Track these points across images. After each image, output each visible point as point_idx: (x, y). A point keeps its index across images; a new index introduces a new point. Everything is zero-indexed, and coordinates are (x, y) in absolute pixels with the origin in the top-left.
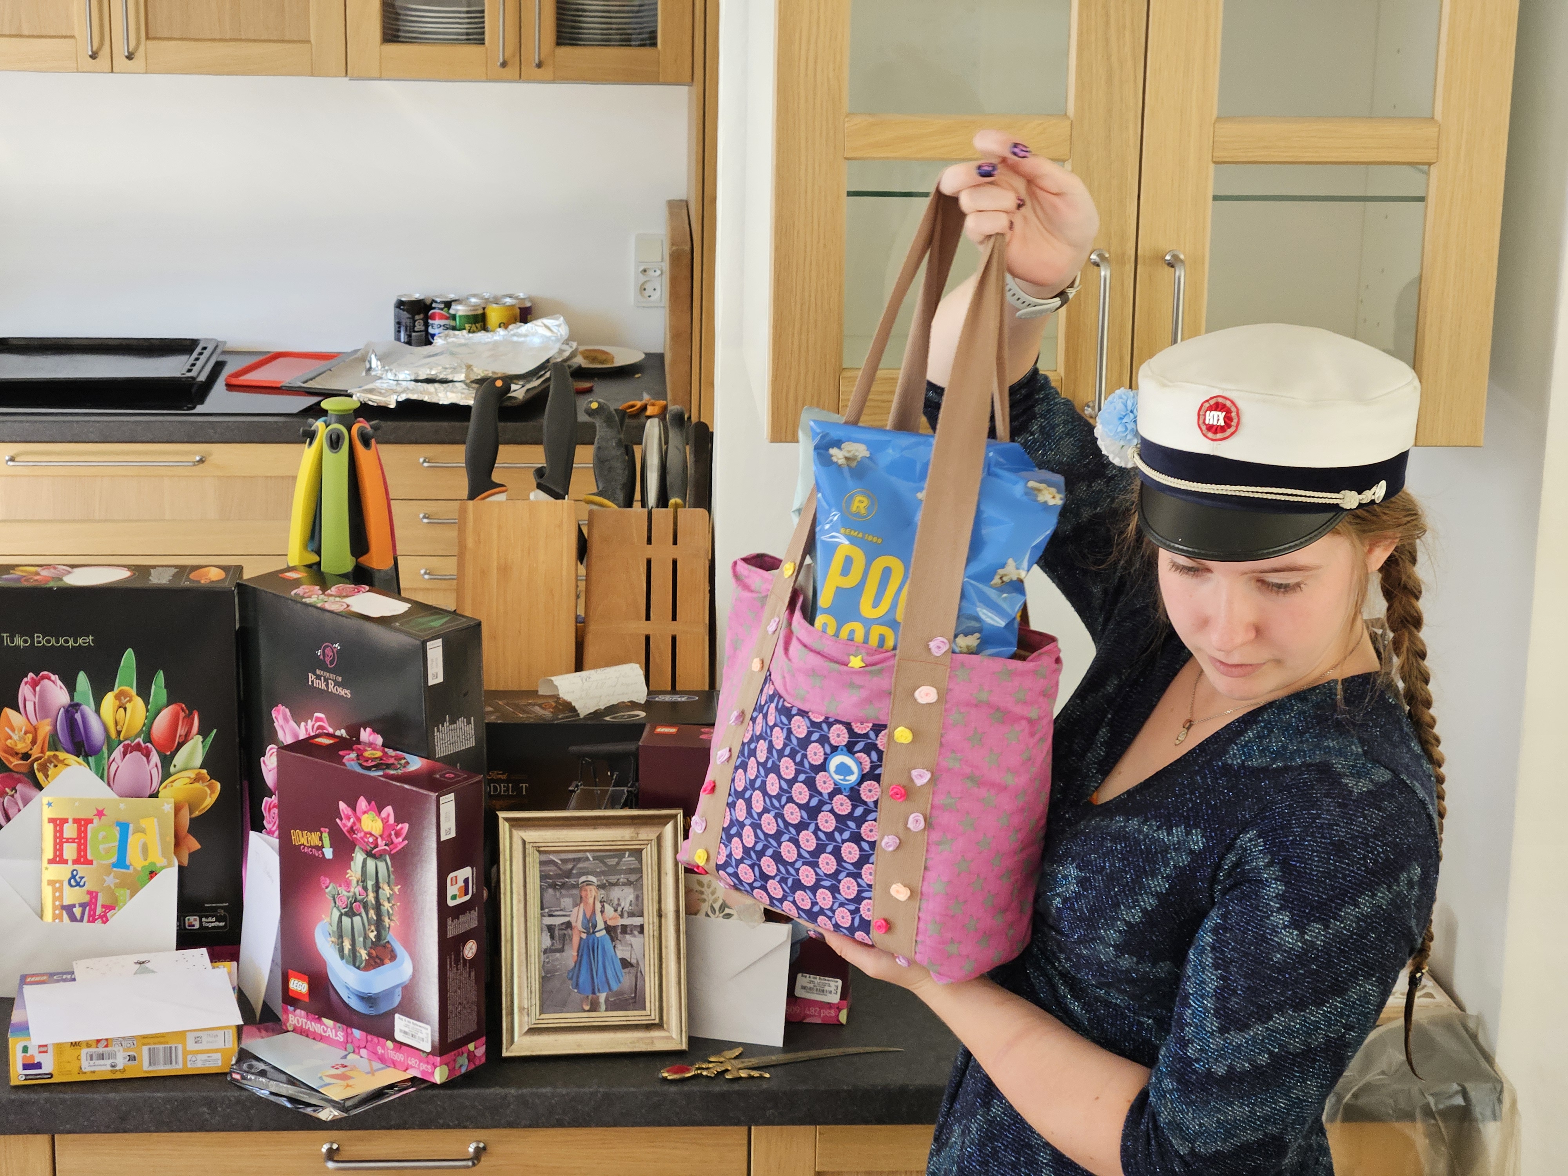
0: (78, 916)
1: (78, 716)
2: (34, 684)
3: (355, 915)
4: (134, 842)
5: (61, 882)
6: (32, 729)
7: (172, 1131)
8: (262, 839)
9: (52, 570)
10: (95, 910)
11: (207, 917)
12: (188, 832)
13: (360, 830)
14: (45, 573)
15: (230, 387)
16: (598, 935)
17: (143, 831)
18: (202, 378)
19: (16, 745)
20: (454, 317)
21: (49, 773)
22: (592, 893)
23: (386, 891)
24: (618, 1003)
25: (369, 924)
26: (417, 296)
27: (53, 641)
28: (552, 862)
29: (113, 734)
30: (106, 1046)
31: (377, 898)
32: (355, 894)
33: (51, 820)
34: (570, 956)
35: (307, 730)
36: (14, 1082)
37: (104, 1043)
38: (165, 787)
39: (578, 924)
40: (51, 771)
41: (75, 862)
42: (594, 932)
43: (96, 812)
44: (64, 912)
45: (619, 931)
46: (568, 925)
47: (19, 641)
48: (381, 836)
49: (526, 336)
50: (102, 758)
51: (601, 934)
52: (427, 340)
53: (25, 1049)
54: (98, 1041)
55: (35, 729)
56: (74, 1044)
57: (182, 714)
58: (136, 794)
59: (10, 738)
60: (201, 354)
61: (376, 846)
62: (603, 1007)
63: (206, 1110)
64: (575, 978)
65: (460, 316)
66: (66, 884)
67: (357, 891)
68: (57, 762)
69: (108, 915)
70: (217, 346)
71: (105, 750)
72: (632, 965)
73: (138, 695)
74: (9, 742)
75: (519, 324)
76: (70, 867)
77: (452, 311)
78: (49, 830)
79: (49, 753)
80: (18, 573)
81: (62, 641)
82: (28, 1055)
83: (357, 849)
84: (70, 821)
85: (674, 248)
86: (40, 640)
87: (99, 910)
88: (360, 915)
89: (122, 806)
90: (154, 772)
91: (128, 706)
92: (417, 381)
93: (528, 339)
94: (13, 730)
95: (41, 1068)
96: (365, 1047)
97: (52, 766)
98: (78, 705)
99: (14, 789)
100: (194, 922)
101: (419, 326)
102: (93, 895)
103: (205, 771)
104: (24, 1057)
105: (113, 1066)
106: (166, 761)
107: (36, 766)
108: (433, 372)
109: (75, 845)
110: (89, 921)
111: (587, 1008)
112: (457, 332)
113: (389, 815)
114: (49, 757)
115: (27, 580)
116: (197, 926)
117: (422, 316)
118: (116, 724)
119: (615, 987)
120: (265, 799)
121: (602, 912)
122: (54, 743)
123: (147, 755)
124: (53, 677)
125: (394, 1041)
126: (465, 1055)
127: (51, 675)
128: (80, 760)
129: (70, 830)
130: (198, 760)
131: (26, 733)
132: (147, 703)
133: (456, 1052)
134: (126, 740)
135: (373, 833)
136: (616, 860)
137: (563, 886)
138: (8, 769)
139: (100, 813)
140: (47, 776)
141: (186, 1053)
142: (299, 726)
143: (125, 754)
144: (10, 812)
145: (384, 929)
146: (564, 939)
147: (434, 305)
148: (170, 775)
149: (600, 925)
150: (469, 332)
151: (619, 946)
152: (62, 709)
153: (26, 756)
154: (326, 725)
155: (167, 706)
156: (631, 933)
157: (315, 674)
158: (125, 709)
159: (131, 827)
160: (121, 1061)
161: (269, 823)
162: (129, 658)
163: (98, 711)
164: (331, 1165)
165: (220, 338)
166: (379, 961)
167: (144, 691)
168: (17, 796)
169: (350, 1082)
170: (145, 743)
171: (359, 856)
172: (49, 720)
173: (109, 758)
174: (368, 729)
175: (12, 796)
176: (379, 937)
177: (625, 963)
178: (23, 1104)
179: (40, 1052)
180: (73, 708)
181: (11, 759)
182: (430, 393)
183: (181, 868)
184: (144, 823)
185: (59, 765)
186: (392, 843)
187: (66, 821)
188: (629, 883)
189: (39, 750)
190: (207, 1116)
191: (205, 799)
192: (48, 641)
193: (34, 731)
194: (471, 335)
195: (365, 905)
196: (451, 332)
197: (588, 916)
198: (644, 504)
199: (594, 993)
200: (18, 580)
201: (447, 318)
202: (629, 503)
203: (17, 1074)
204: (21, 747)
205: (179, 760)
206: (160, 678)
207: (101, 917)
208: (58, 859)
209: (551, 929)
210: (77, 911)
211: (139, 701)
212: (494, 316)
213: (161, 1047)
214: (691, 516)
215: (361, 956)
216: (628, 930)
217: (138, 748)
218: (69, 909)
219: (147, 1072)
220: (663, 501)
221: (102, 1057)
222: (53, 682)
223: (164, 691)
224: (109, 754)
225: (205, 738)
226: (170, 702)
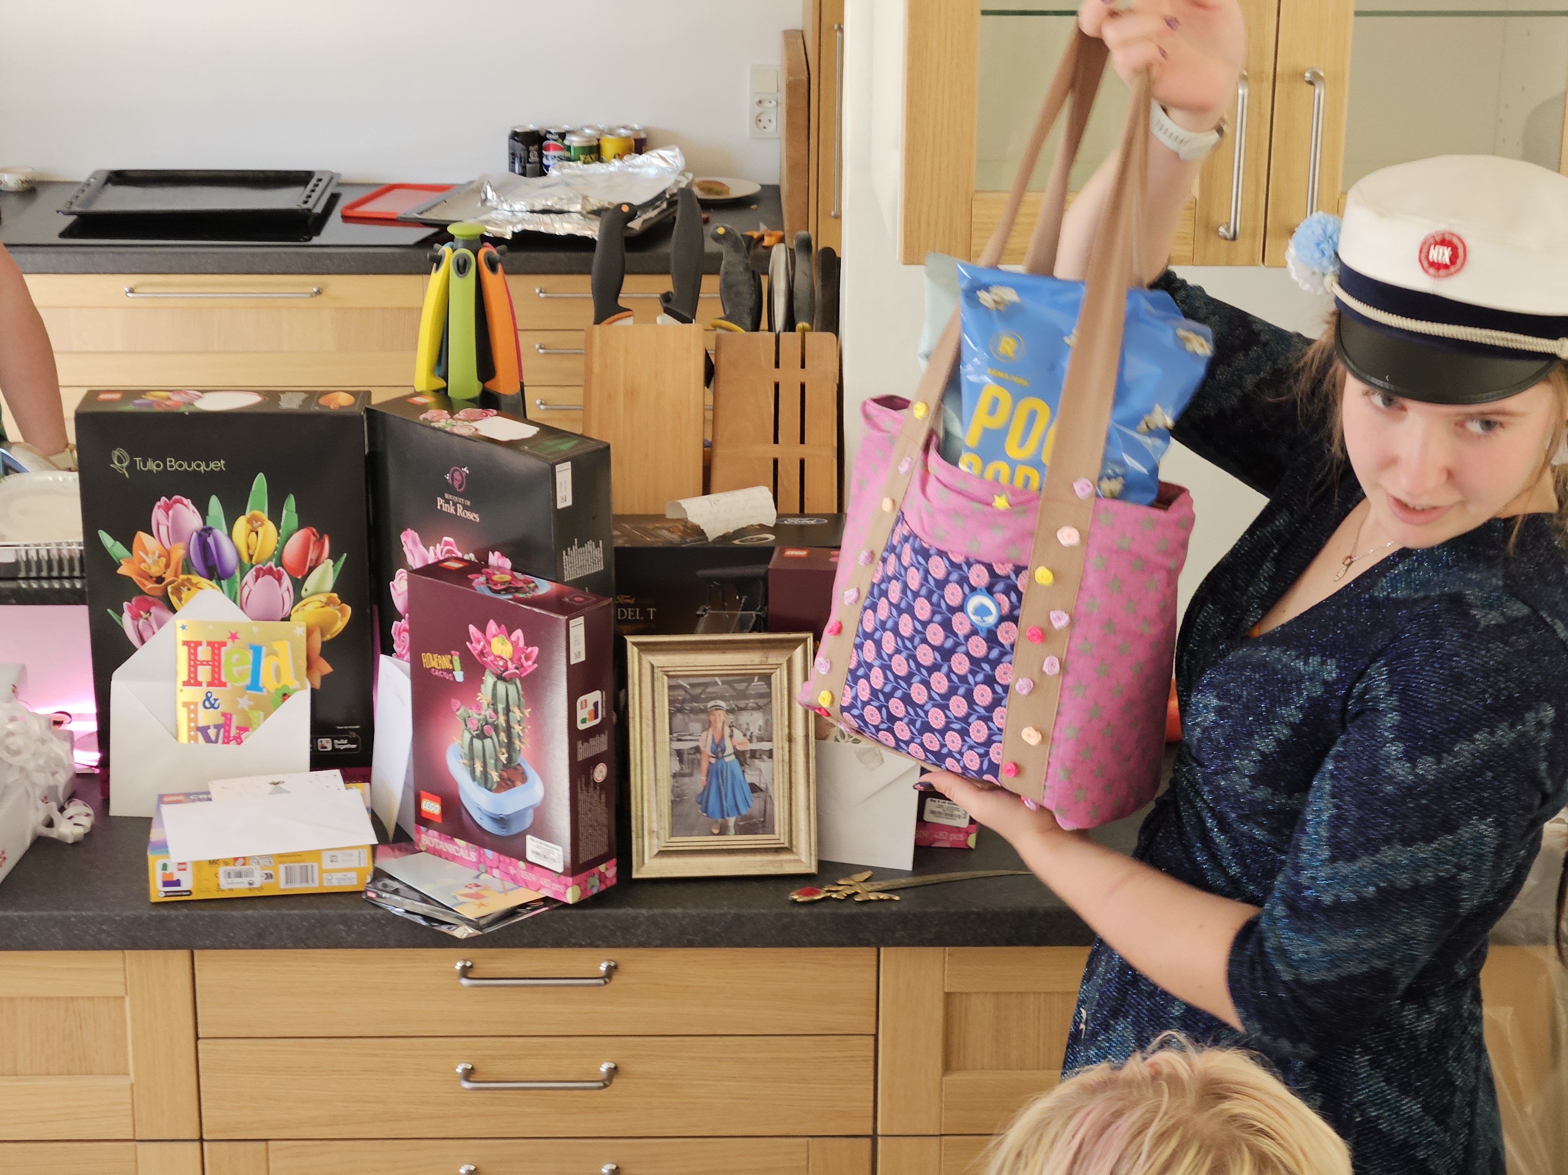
0: (213, 738)
1: (210, 540)
2: (167, 508)
3: (486, 737)
4: (267, 665)
5: (196, 704)
6: (165, 553)
7: (309, 948)
8: (392, 662)
9: (184, 395)
10: (229, 732)
11: (339, 739)
12: (322, 655)
13: (490, 654)
14: (176, 398)
15: (346, 218)
16: (727, 759)
17: (275, 654)
18: (318, 209)
19: (150, 569)
20: (568, 148)
21: (183, 596)
22: (720, 717)
23: (516, 714)
24: (748, 827)
25: (500, 746)
26: (531, 127)
27: (185, 465)
28: (680, 687)
29: (245, 558)
30: (243, 865)
31: (508, 721)
32: (486, 716)
33: (186, 643)
34: (699, 780)
35: (435, 554)
36: (154, 899)
37: (241, 861)
38: (297, 611)
39: (707, 749)
40: (185, 594)
41: (210, 684)
42: (723, 757)
43: (229, 635)
44: (200, 734)
45: (748, 755)
46: (697, 750)
47: (152, 466)
48: (511, 659)
49: (640, 167)
50: (235, 582)
51: (730, 759)
52: (542, 171)
53: (165, 867)
54: (236, 859)
55: (169, 553)
56: (213, 862)
57: (313, 538)
58: (268, 617)
59: (144, 561)
60: (316, 185)
61: (506, 669)
62: (732, 831)
63: (342, 927)
64: (704, 803)
65: (575, 148)
66: (200, 706)
67: (487, 713)
68: (191, 586)
69: (242, 736)
70: (332, 178)
71: (237, 574)
72: (761, 790)
73: (270, 518)
74: (143, 566)
75: (634, 155)
76: (204, 689)
77: (566, 142)
78: (183, 653)
79: (183, 577)
80: (149, 398)
81: (194, 465)
82: (167, 872)
83: (487, 672)
84: (204, 644)
85: (791, 78)
86: (172, 464)
87: (233, 732)
88: (491, 737)
89: (255, 629)
90: (286, 596)
91: (260, 530)
92: (533, 212)
93: (643, 170)
94: (146, 552)
95: (179, 885)
96: (497, 868)
97: (185, 589)
98: (210, 529)
99: (148, 612)
100: (326, 744)
101: (534, 157)
102: (227, 717)
103: (335, 595)
104: (164, 875)
105: (250, 884)
106: (298, 585)
107: (169, 589)
108: (549, 203)
109: (209, 668)
110: (224, 743)
111: (716, 831)
112: (571, 163)
113: (518, 638)
114: (183, 580)
115: (159, 406)
116: (329, 748)
117: (536, 147)
118: (248, 548)
119: (744, 811)
120: (395, 623)
121: (731, 736)
122: (188, 567)
123: (279, 579)
124: (185, 501)
125: (526, 861)
126: (597, 876)
127: (184, 499)
128: (213, 583)
129: (204, 653)
130: (329, 583)
131: (160, 556)
132: (278, 527)
133: (587, 873)
134: (257, 564)
135: (504, 656)
136: (746, 684)
137: (692, 711)
138: (142, 592)
139: (234, 637)
140: (180, 599)
141: (322, 871)
142: (428, 550)
143: (257, 578)
144: (145, 635)
145: (514, 749)
146: (695, 764)
147: (548, 136)
148: (301, 599)
149: (729, 750)
150: (584, 163)
151: (748, 771)
152: (195, 534)
153: (160, 580)
154: (455, 550)
155: (298, 530)
156: (760, 758)
157: (443, 498)
158: (257, 533)
159: (264, 651)
160: (258, 879)
161: (399, 646)
162: (260, 482)
163: (230, 535)
164: (465, 982)
165: (334, 170)
166: (509, 783)
167: (275, 515)
168: (152, 619)
169: (484, 901)
170: (276, 567)
171: (489, 679)
172: (182, 545)
173: (241, 580)
174: (497, 553)
175: (147, 619)
176: (510, 759)
177: (754, 788)
178: (162, 920)
179: (180, 870)
180: (207, 531)
181: (145, 582)
182: (545, 224)
183: (313, 691)
184: (276, 646)
185: (192, 588)
186: (522, 666)
187: (199, 644)
188: (758, 708)
189: (173, 573)
190: (344, 934)
191: (335, 622)
192: (181, 465)
193: (167, 555)
194: (585, 166)
195: (496, 728)
196: (566, 163)
197: (717, 741)
198: (771, 328)
199: (723, 817)
200: (150, 405)
201: (561, 149)
202: (756, 327)
203: (157, 891)
204: (155, 571)
205: (310, 584)
206: (291, 503)
207: (235, 738)
208: (193, 681)
209: (679, 753)
210: (212, 732)
211: (270, 525)
212: (609, 147)
213: (297, 865)
214: (818, 340)
215: (492, 778)
216: (758, 755)
217: (270, 572)
218: (204, 730)
219: (283, 890)
220: (790, 325)
221: (239, 875)
222: (186, 506)
223: (296, 516)
224: (242, 578)
225: (335, 561)
226: (300, 527)
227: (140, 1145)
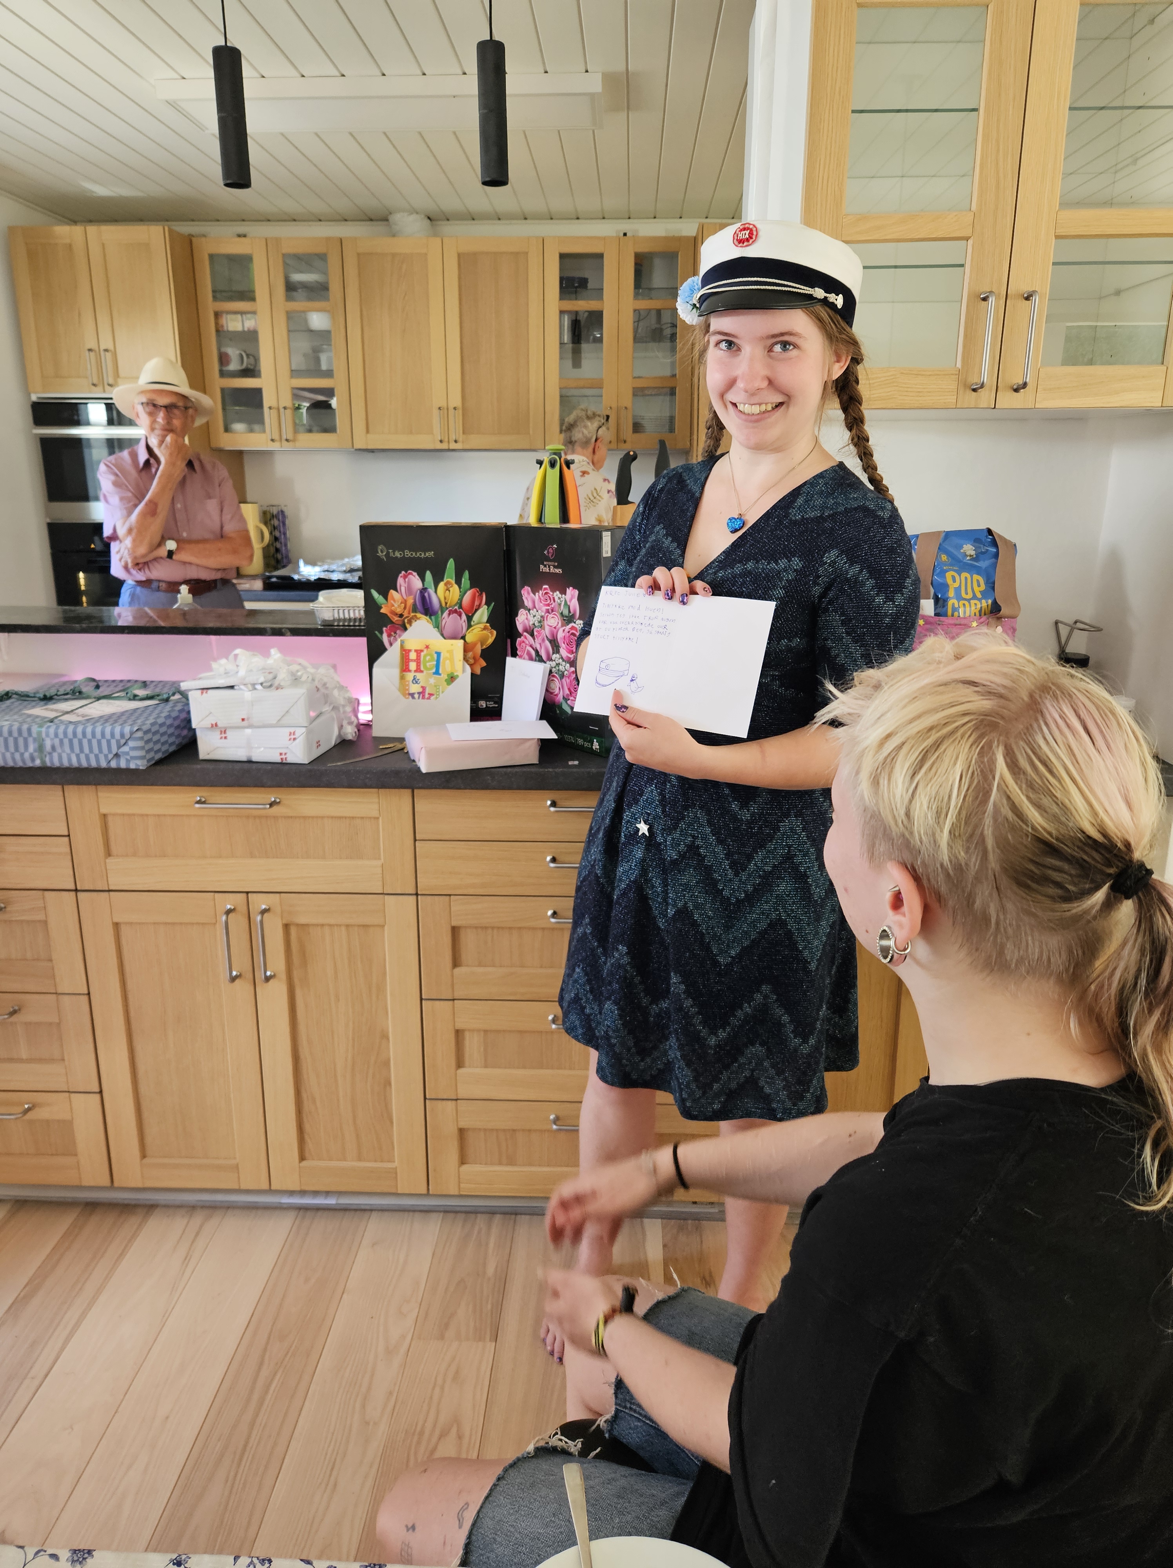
1: (426, 595)
2: (405, 577)
11: (489, 703)
12: (479, 656)
19: (396, 609)
27: (414, 554)
29: (444, 605)
35: (539, 597)
38: (469, 632)
40: (413, 623)
41: (416, 671)
47: (397, 553)
50: (438, 617)
57: (477, 594)
58: (455, 635)
59: (393, 606)
66: (412, 682)
68: (417, 618)
71: (440, 613)
73: (456, 583)
74: (392, 608)
79: (412, 614)
81: (418, 554)
86: (408, 554)
90: (464, 624)
91: (451, 589)
94: (394, 601)
97: (413, 621)
98: (426, 588)
99: (395, 633)
100: (483, 704)
103: (488, 625)
106: (470, 619)
107: (406, 621)
114: (412, 616)
116: (485, 706)
118: (445, 598)
120: (518, 639)
122: (415, 609)
123: (460, 615)
127: (413, 572)
128: (428, 618)
130: (485, 618)
131: (401, 603)
132: (460, 588)
134: (450, 607)
138: (392, 622)
140: (411, 626)
142: (535, 595)
143: (449, 614)
144: (392, 642)
148: (471, 626)
152: (418, 591)
153: (401, 616)
154: (549, 592)
157: (543, 564)
158: (449, 591)
161: (519, 652)
162: (451, 563)
163: (436, 592)
164: (553, 809)
167: (458, 582)
168: (397, 636)
170: (459, 609)
172: (412, 597)
173: (441, 617)
174: (571, 588)
175: (395, 636)
178: (397, 773)
180: (424, 590)
181: (394, 617)
185: (417, 620)
189: (407, 612)
190: (491, 783)
191: (487, 639)
192: (412, 554)
193: (405, 602)
204: (399, 611)
205: (476, 618)
206: (466, 574)
211: (456, 587)
217: (455, 611)
222: (414, 576)
223: (469, 582)
224: (442, 615)
225: (488, 607)
226: (471, 588)
227: (386, 897)
